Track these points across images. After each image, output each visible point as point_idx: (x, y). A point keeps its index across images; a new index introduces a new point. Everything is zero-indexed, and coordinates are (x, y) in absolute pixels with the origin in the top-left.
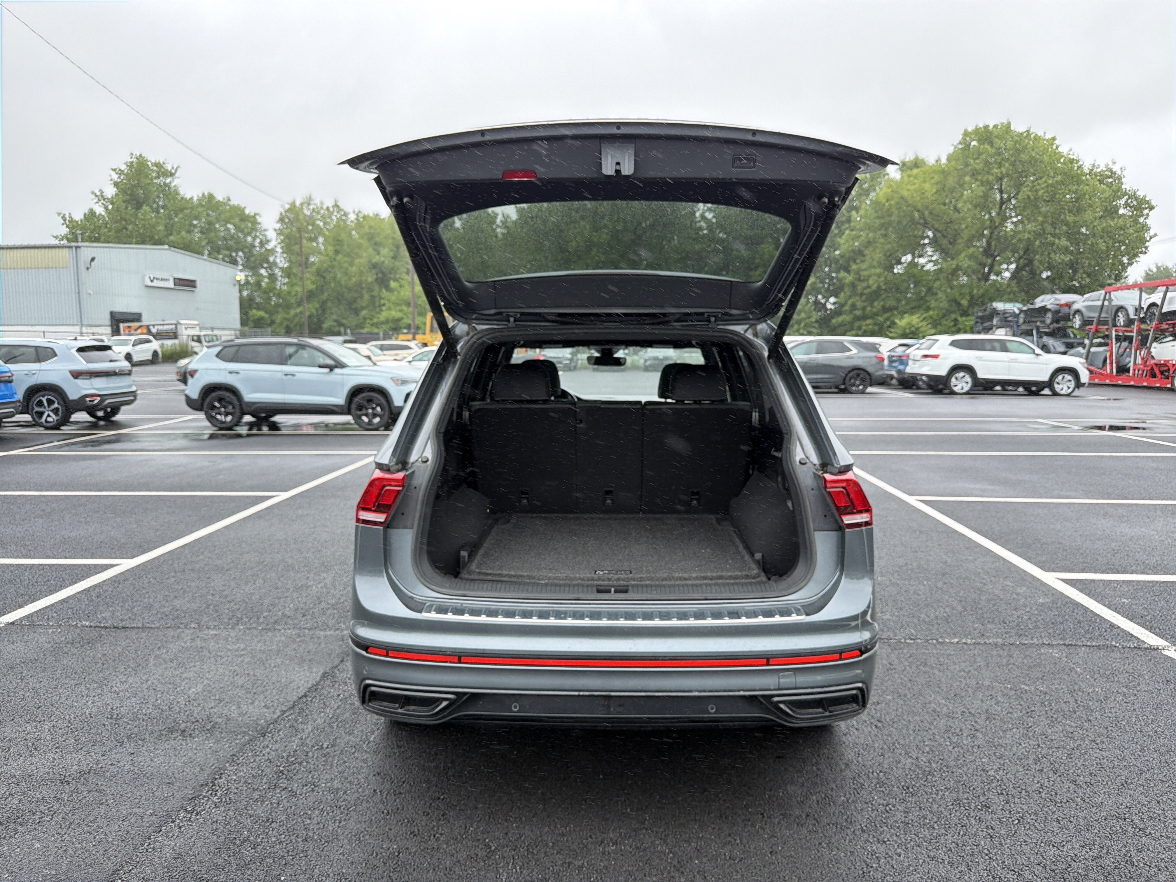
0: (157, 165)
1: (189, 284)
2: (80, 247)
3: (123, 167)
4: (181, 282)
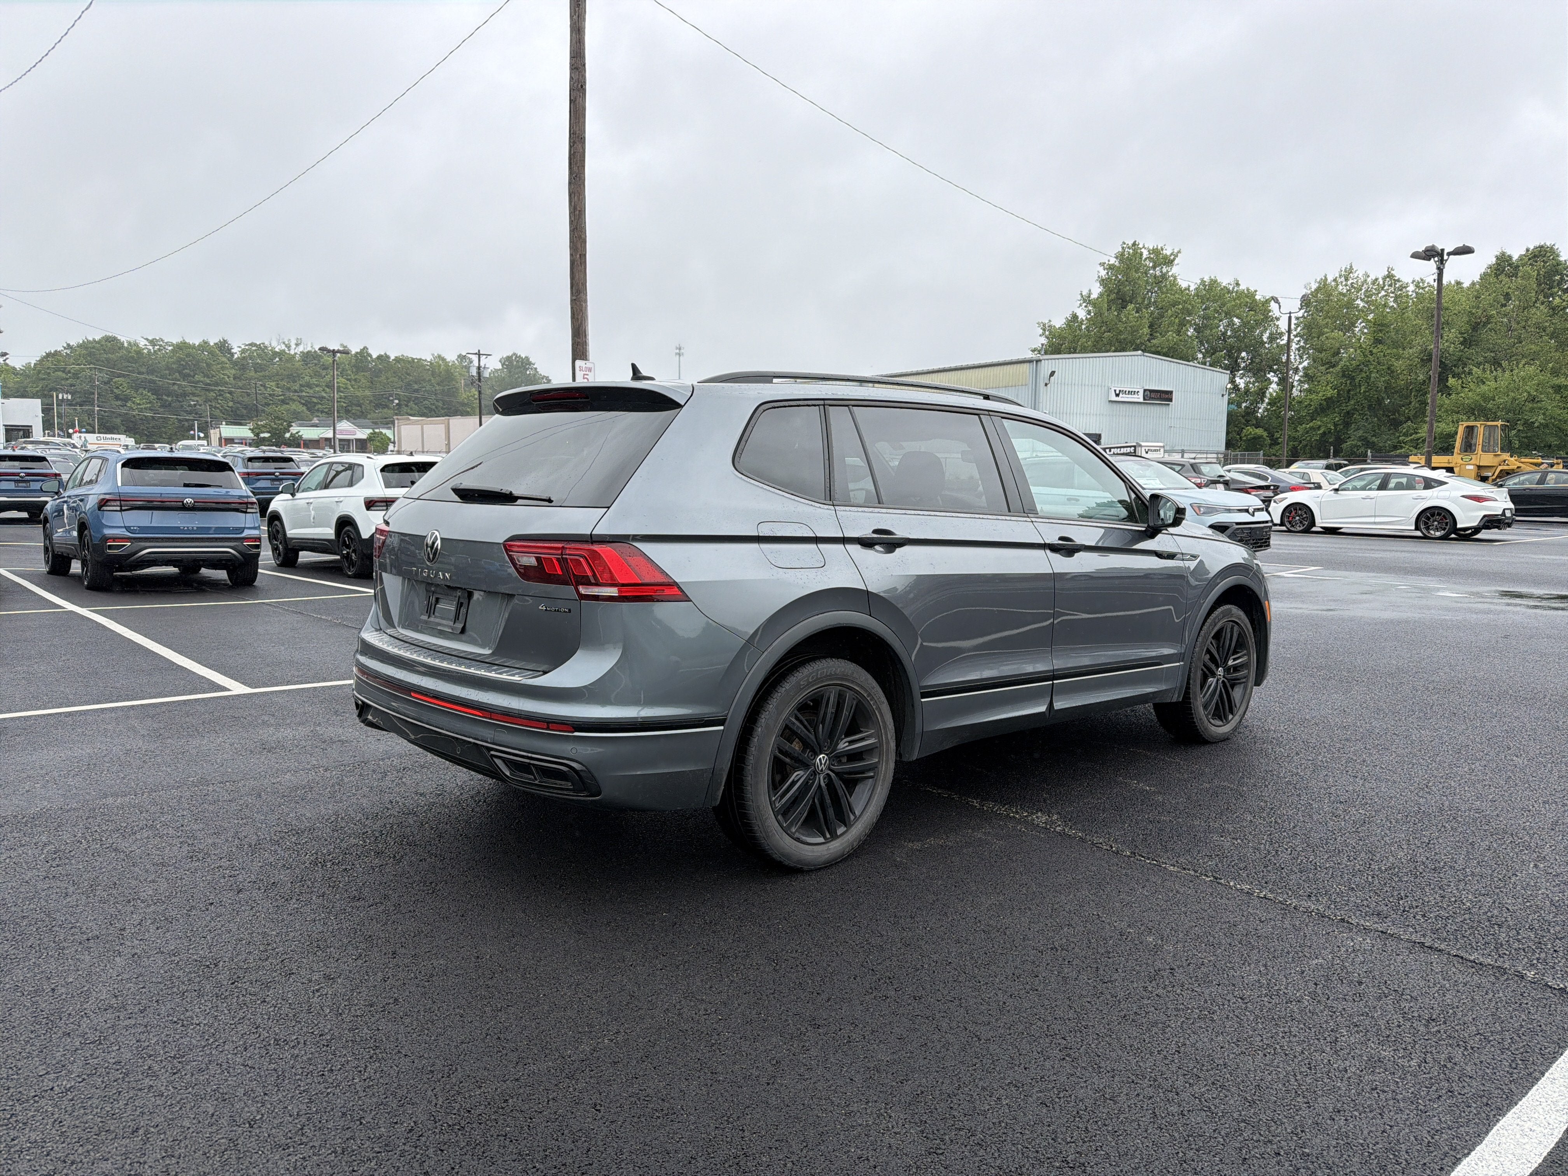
0: (1156, 252)
1: (1163, 397)
2: (1040, 361)
3: (1113, 261)
4: (1153, 395)
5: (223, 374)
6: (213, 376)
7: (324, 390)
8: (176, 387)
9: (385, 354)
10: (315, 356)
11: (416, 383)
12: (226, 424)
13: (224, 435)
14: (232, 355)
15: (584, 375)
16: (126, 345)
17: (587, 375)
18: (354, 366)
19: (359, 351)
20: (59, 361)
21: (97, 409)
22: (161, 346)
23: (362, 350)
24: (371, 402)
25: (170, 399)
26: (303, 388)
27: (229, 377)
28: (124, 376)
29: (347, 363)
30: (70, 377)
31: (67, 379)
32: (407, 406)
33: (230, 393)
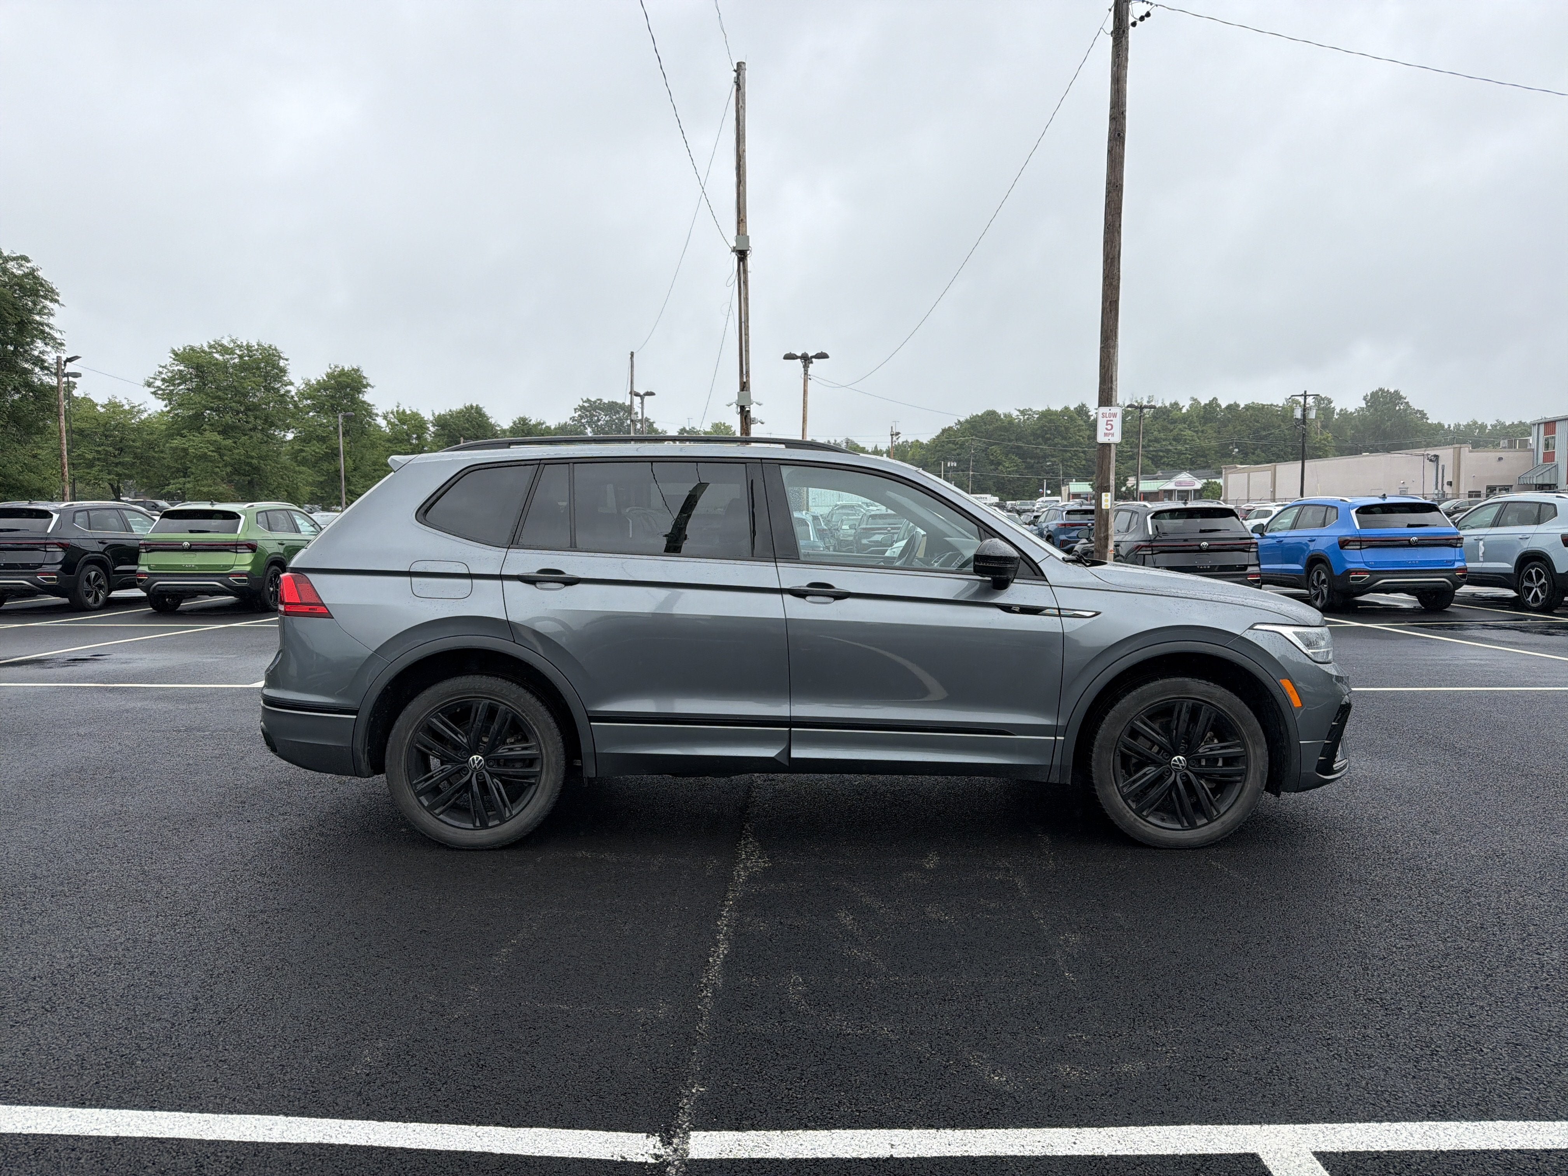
5: (1080, 436)
6: (1070, 438)
7: (1170, 444)
8: (1038, 451)
9: (1235, 403)
10: (1164, 411)
11: (1264, 430)
12: (1076, 481)
13: (1072, 491)
14: (1089, 417)
15: (1108, 421)
16: (1002, 416)
17: (1112, 421)
18: (1203, 417)
19: (1208, 402)
20: (950, 435)
21: (971, 473)
22: (1029, 415)
23: (1211, 403)
24: (1216, 452)
25: (1032, 461)
26: (1151, 444)
27: (1083, 438)
28: (998, 444)
29: (1195, 416)
30: (958, 448)
31: (956, 450)
32: (1253, 454)
33: (1084, 452)
